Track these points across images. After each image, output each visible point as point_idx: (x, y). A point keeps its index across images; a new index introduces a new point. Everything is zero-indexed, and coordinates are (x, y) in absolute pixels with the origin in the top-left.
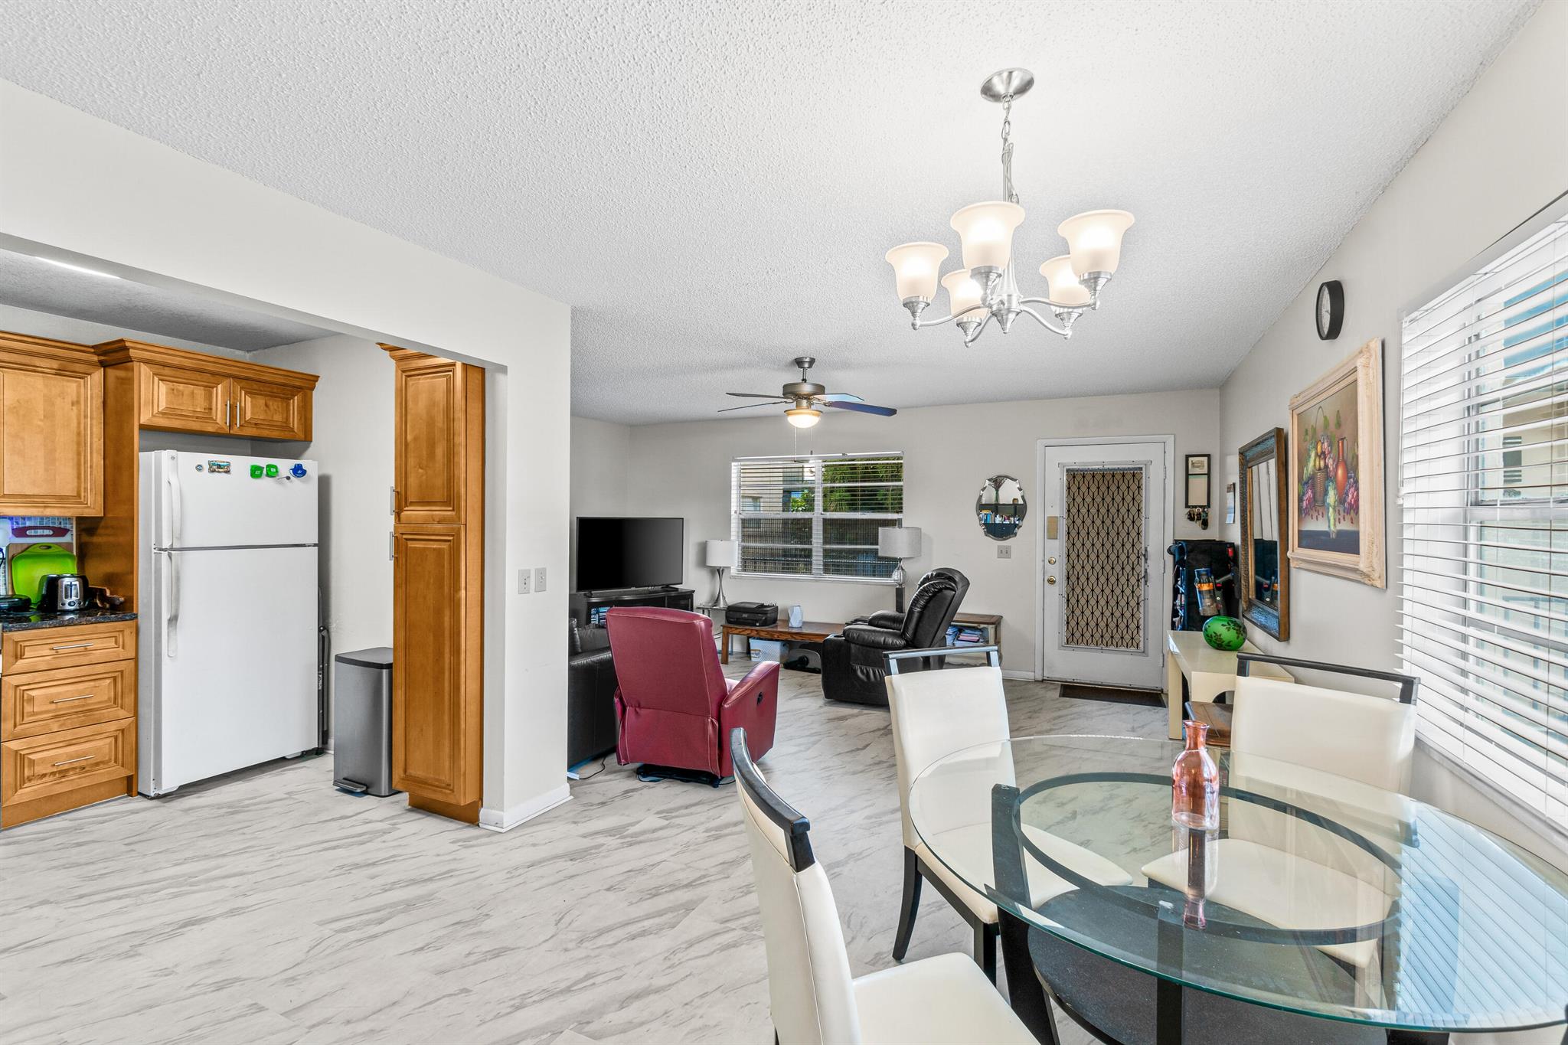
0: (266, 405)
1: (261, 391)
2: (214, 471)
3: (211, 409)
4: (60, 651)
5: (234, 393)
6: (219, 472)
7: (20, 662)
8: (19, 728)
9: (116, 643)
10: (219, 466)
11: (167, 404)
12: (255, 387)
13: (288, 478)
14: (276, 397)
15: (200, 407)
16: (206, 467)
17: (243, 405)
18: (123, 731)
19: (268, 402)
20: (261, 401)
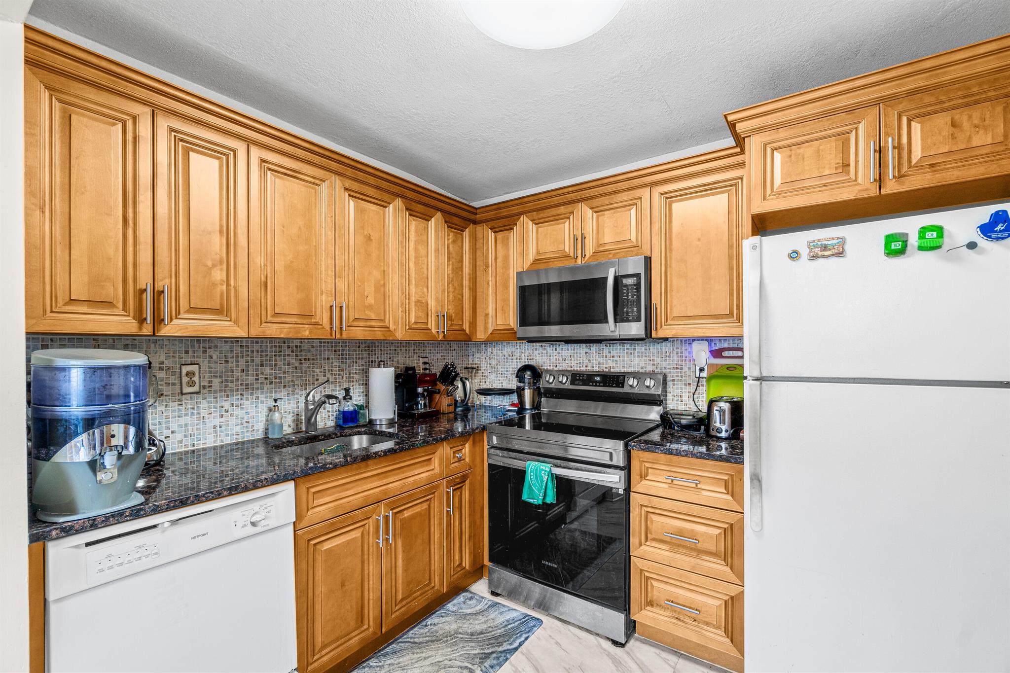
0: (954, 124)
1: (942, 102)
2: (815, 257)
3: (848, 165)
4: (675, 482)
5: (886, 126)
6: (823, 256)
7: (644, 482)
8: (643, 547)
9: (726, 489)
10: (825, 248)
11: (782, 178)
12: (928, 99)
13: (972, 246)
14: (976, 102)
15: (830, 168)
16: (804, 252)
17: (905, 140)
18: (732, 598)
19: (957, 117)
20: (942, 121)
